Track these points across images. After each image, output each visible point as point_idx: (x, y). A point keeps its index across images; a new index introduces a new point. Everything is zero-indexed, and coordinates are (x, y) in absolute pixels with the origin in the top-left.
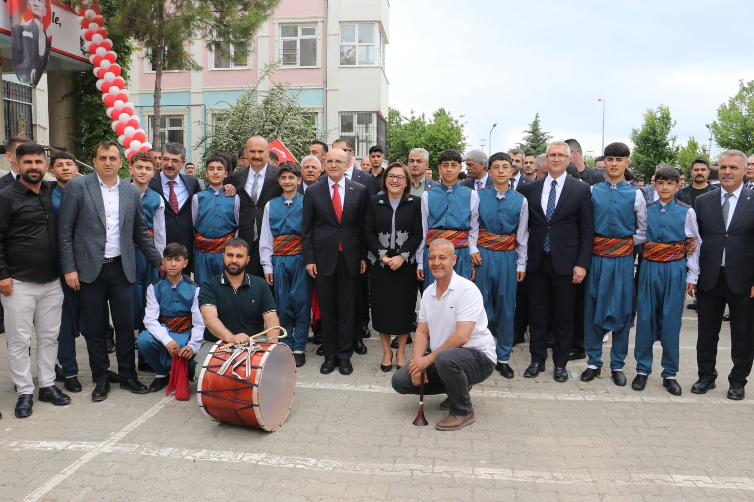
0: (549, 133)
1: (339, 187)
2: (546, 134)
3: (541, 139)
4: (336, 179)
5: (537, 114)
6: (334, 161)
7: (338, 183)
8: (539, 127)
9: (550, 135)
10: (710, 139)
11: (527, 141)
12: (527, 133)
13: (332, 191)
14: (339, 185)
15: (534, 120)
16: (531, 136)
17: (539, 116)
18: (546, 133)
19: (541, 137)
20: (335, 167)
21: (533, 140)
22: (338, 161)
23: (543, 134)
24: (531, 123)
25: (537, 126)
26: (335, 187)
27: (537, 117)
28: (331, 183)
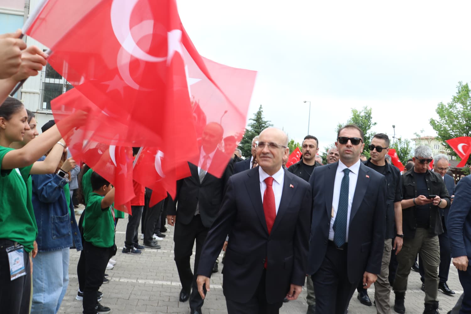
0: (270, 121)
1: (274, 183)
2: (268, 123)
3: (263, 126)
4: (270, 171)
5: (261, 106)
6: (267, 144)
7: (274, 176)
8: (262, 116)
9: (271, 123)
10: (393, 137)
11: (252, 127)
12: (252, 120)
13: (263, 188)
14: (273, 179)
15: (258, 110)
16: (255, 124)
17: (262, 107)
18: (268, 121)
19: (263, 125)
20: (268, 153)
21: (257, 126)
22: (272, 145)
23: (265, 123)
24: (256, 112)
25: (260, 116)
26: (268, 182)
27: (261, 108)
28: (263, 176)
